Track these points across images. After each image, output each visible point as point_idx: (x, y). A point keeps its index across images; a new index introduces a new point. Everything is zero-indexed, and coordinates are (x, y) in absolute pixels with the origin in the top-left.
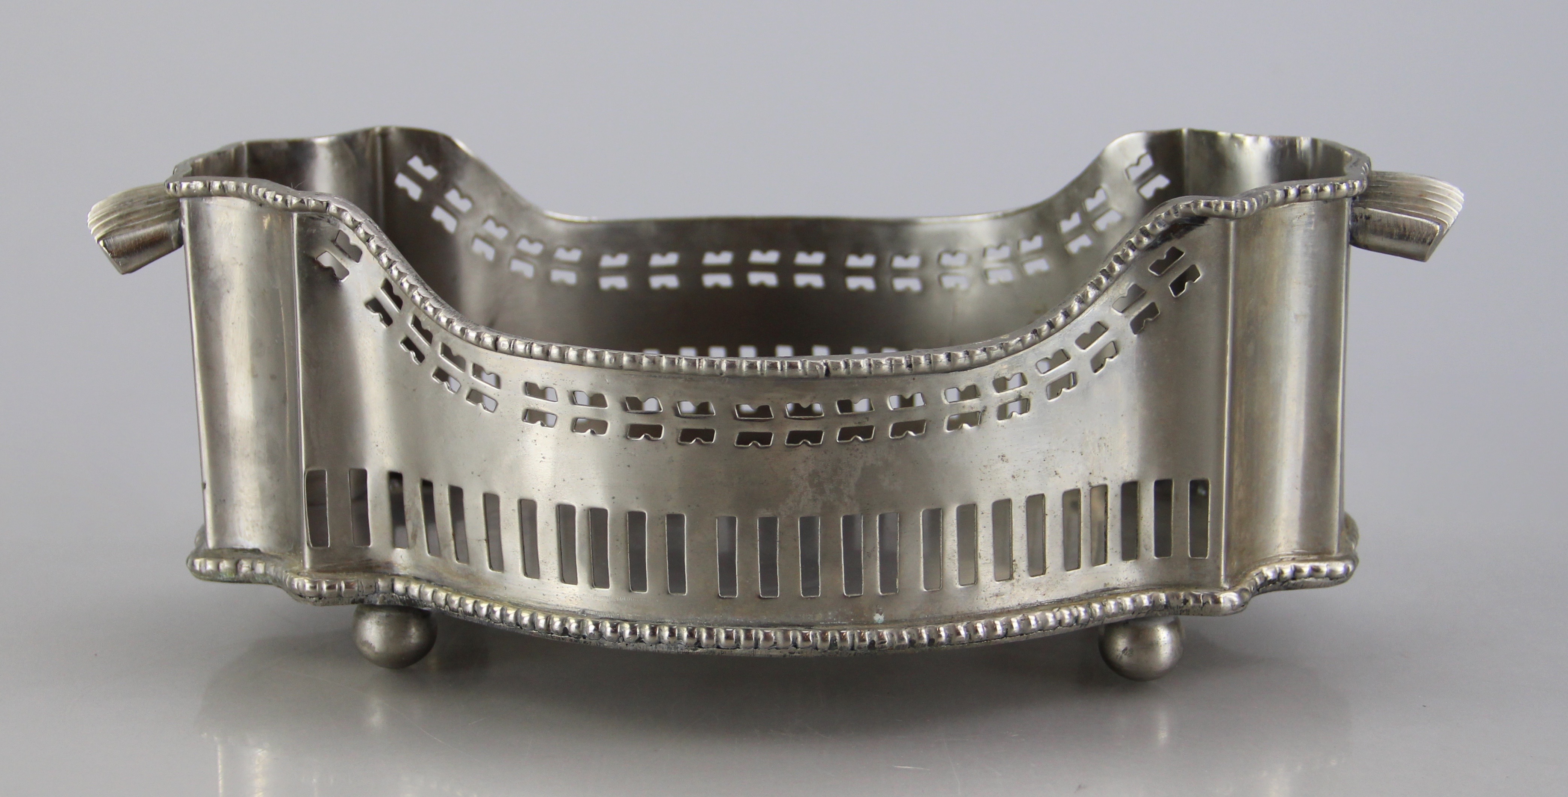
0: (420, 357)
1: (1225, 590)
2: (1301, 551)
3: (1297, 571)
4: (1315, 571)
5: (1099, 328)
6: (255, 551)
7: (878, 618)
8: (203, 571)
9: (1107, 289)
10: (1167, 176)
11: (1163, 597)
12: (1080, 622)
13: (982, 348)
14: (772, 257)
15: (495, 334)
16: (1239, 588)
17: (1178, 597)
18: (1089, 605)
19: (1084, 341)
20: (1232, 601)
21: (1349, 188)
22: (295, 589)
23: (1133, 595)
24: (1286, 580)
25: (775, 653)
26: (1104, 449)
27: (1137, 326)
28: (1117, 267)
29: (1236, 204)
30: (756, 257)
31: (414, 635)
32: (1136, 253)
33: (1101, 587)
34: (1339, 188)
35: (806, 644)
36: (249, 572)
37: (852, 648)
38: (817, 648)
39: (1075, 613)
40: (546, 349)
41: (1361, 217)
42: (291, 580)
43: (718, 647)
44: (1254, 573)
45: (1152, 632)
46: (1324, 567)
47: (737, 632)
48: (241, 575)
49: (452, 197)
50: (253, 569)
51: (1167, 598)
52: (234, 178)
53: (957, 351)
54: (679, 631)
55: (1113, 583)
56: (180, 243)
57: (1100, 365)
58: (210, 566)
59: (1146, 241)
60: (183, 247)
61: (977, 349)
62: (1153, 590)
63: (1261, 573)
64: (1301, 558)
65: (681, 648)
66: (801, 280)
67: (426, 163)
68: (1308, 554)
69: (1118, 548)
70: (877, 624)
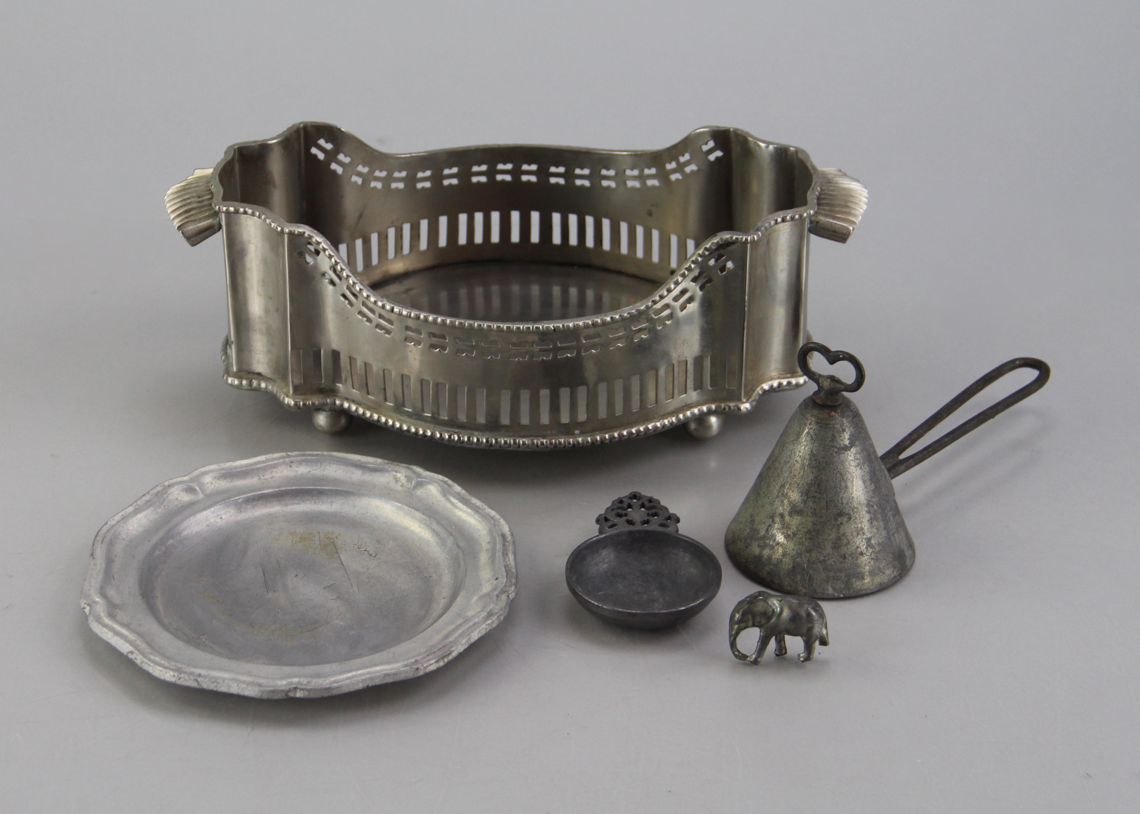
0: (351, 304)
1: (744, 403)
2: (783, 372)
3: (780, 384)
4: (789, 383)
5: (684, 292)
6: (259, 374)
7: (577, 432)
8: (233, 384)
9: (688, 275)
10: (722, 150)
11: (713, 407)
12: (674, 424)
13: (628, 312)
14: (509, 166)
15: (392, 305)
16: (750, 400)
17: (721, 407)
18: (678, 416)
19: (676, 299)
20: (747, 408)
21: (807, 214)
22: (285, 404)
23: (699, 407)
24: (775, 389)
25: (528, 450)
26: (686, 345)
27: (701, 288)
28: (693, 266)
29: (750, 238)
30: (500, 167)
31: (343, 421)
32: (702, 259)
33: (683, 404)
34: (802, 215)
35: (543, 446)
36: (258, 387)
37: (565, 447)
38: (547, 448)
39: (670, 420)
40: (418, 316)
41: (814, 222)
42: (284, 398)
43: (500, 447)
44: (759, 389)
45: (709, 421)
46: (794, 381)
47: (510, 441)
48: (253, 387)
49: (341, 157)
50: (259, 385)
51: (715, 407)
52: (251, 205)
53: (615, 315)
54: (482, 440)
55: (689, 402)
56: (220, 227)
57: (684, 307)
58: (236, 382)
59: (707, 253)
60: (221, 230)
61: (625, 313)
62: (709, 403)
63: (762, 388)
64: (781, 376)
65: (483, 446)
66: (525, 178)
67: (327, 142)
68: (786, 374)
69: (692, 386)
70: (576, 434)
